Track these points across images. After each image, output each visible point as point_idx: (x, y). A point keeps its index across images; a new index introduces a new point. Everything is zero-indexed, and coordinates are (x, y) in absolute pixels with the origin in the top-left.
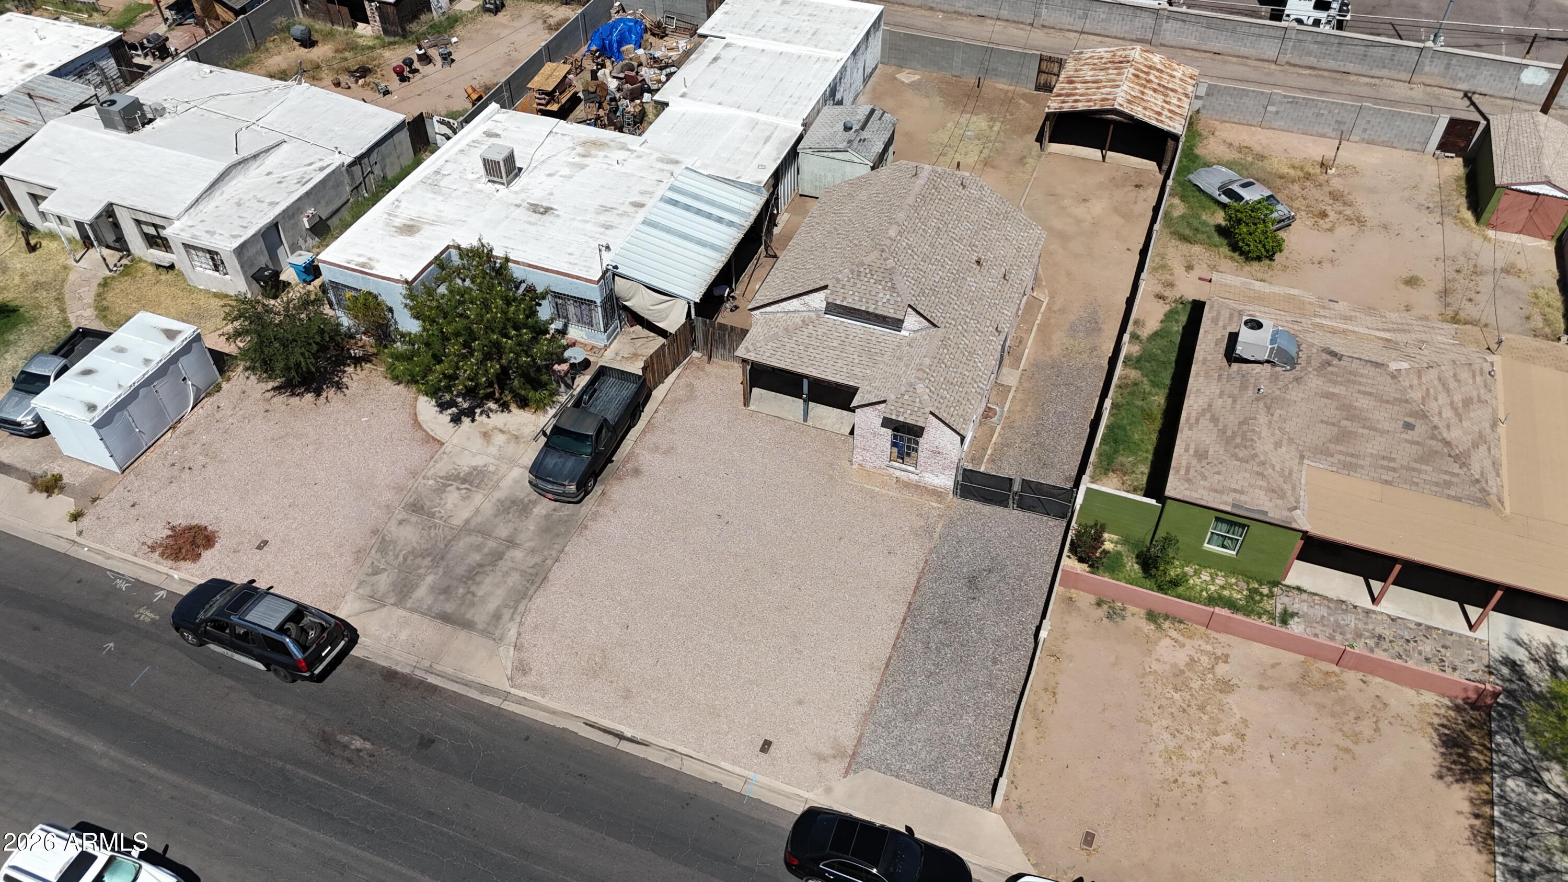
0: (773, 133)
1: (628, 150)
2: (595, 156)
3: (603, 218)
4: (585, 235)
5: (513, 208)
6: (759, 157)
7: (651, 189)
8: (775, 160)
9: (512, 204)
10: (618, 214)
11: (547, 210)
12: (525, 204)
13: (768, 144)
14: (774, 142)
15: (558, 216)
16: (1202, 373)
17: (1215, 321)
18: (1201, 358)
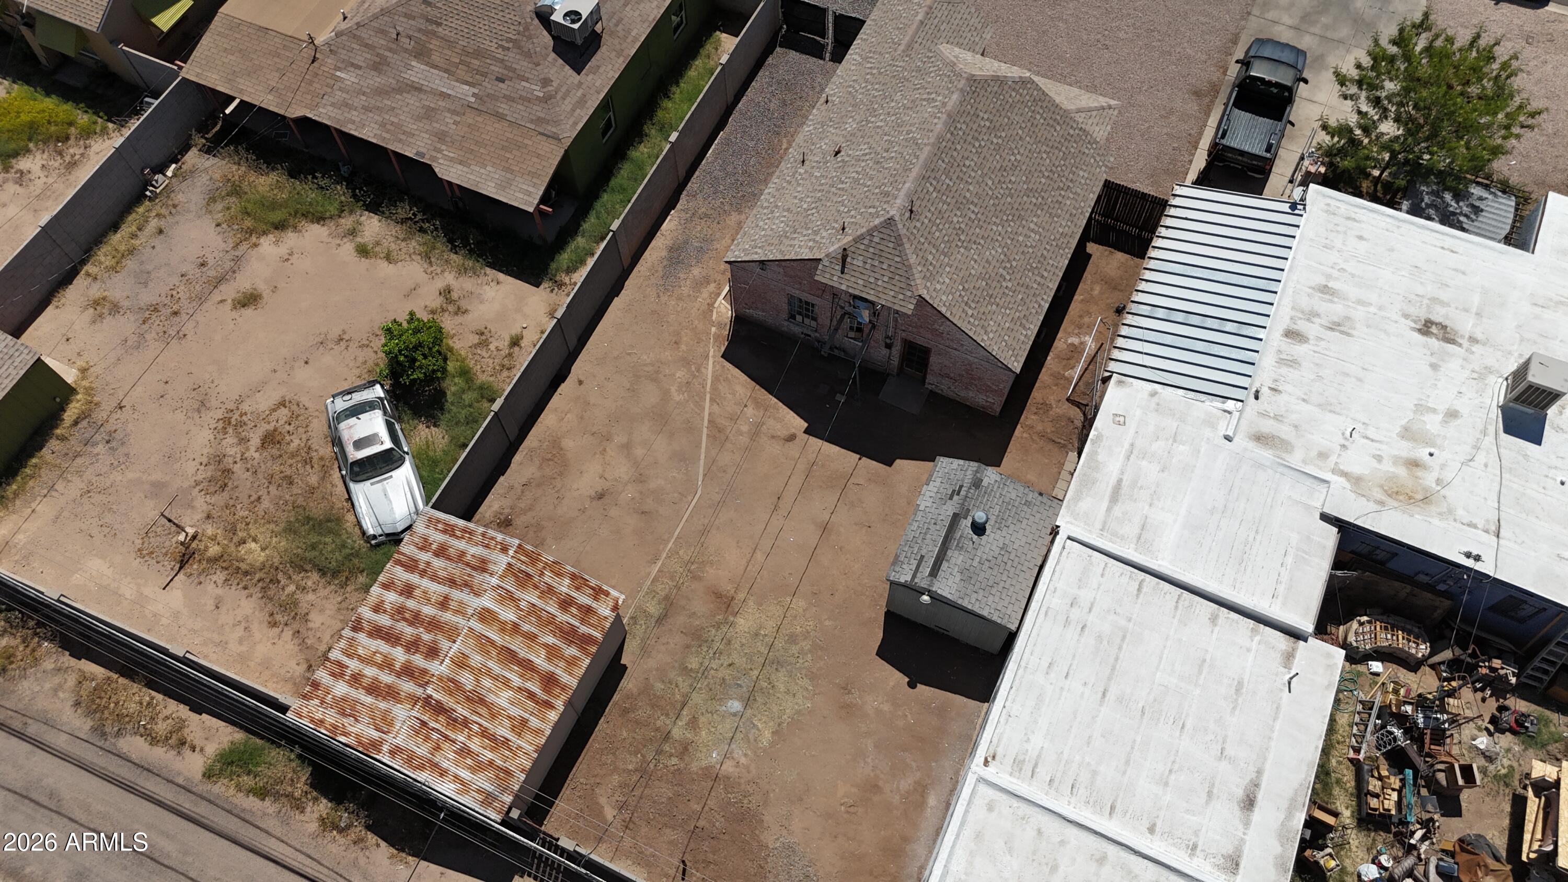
0: (1109, 510)
1: (1344, 474)
2: (1396, 460)
3: (1336, 310)
4: (1353, 276)
5: (1479, 336)
6: (1127, 445)
7: (1284, 370)
8: (1099, 437)
9: (1484, 344)
10: (1318, 315)
11: (1427, 328)
12: (1465, 343)
13: (1113, 481)
14: (1105, 487)
15: (1406, 316)
16: (629, 40)
17: (582, 102)
18: (622, 59)
